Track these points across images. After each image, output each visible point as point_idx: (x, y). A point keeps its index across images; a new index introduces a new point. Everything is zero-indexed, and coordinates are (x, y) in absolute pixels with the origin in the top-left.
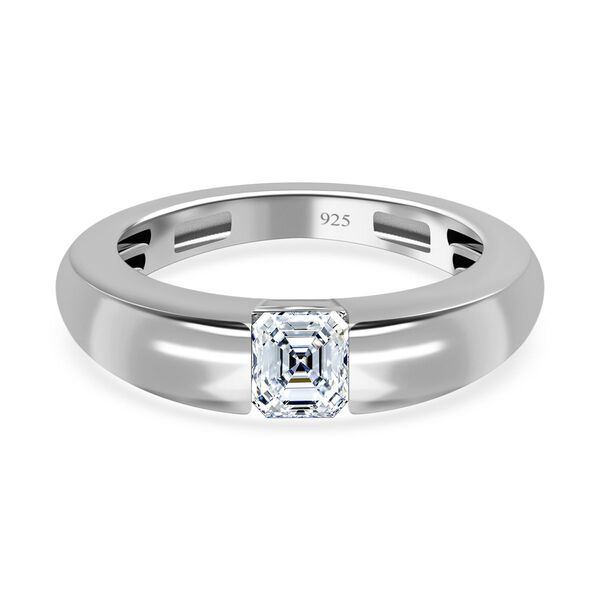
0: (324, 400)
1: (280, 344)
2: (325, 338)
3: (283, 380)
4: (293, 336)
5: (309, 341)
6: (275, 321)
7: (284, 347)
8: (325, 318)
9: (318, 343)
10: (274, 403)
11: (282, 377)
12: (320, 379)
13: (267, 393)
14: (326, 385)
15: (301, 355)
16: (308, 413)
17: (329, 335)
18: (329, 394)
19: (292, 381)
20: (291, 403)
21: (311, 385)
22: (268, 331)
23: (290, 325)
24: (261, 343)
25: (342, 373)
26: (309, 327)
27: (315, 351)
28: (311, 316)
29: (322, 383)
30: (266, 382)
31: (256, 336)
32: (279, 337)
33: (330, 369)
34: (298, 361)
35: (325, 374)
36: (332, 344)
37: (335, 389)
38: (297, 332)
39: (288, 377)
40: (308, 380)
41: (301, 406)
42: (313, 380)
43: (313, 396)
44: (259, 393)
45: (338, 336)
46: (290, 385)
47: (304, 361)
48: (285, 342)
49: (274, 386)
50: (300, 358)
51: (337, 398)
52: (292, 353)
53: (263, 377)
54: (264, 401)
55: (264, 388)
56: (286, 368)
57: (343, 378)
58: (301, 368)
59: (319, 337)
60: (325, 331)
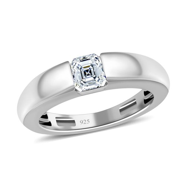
0: (78, 63)
1: (96, 77)
2: (82, 82)
3: (92, 66)
4: (92, 80)
5: (87, 80)
6: (99, 84)
7: (95, 76)
8: (83, 89)
9: (84, 80)
10: (93, 58)
11: (93, 67)
12: (81, 69)
13: (96, 61)
14: (78, 67)
15: (88, 75)
16: (82, 58)
17: (81, 83)
18: (77, 65)
19: (89, 66)
20: (88, 60)
21: (83, 66)
22: (101, 80)
23: (94, 84)
24: (102, 76)
25: (74, 72)
26: (88, 84)
27: (84, 77)
28: (88, 89)
29: (79, 68)
30: (97, 64)
31: (104, 77)
32: (97, 79)
33: (78, 73)
34: (89, 73)
35: (79, 71)
36: (79, 81)
37: (75, 67)
38: (91, 82)
39: (91, 67)
40: (84, 68)
41: (85, 59)
42: (83, 68)
43: (81, 63)
44: (99, 60)
45: (78, 84)
46: (89, 65)
47: (87, 73)
48: (95, 78)
49: (94, 63)
50: (88, 74)
51: (74, 64)
52: (91, 75)
53: (99, 65)
54: (96, 58)
55: (97, 62)
56: (92, 70)
57: (73, 71)
58: (87, 71)
59: (84, 82)
60: (82, 84)
